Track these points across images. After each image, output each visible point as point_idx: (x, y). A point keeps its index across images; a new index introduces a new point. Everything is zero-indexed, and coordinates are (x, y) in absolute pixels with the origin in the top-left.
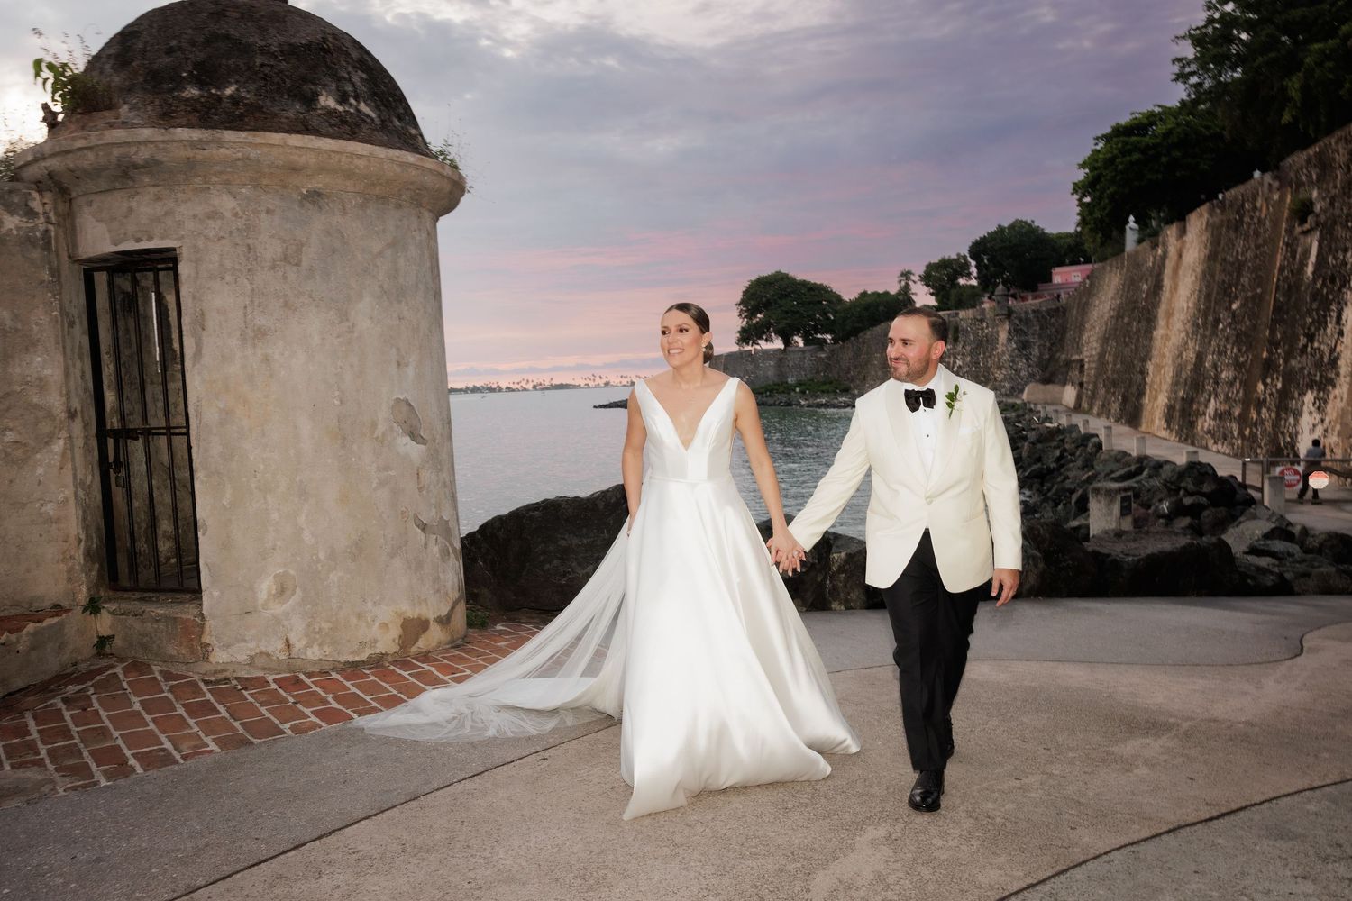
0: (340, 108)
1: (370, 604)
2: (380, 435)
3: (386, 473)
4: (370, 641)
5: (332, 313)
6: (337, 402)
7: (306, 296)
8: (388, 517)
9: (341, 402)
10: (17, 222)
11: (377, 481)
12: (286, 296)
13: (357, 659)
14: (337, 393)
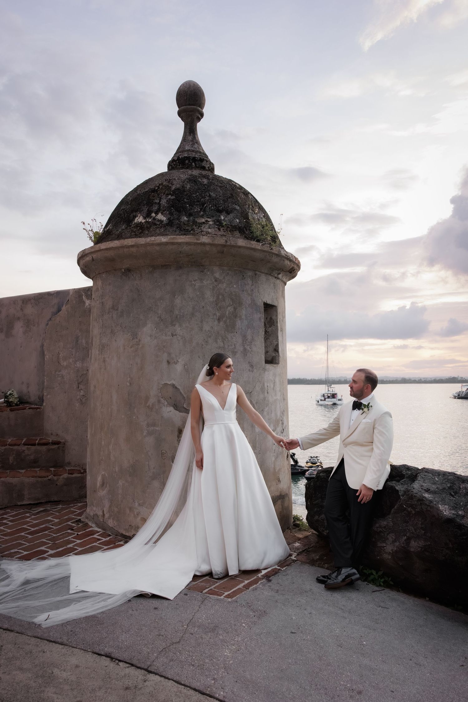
0: (143, 221)
1: (137, 504)
2: (151, 405)
3: (152, 428)
4: (135, 526)
5: (129, 334)
6: (128, 384)
7: (119, 326)
8: (152, 454)
9: (130, 383)
10: (89, 302)
11: (146, 431)
12: (112, 327)
13: (127, 534)
14: (129, 379)
